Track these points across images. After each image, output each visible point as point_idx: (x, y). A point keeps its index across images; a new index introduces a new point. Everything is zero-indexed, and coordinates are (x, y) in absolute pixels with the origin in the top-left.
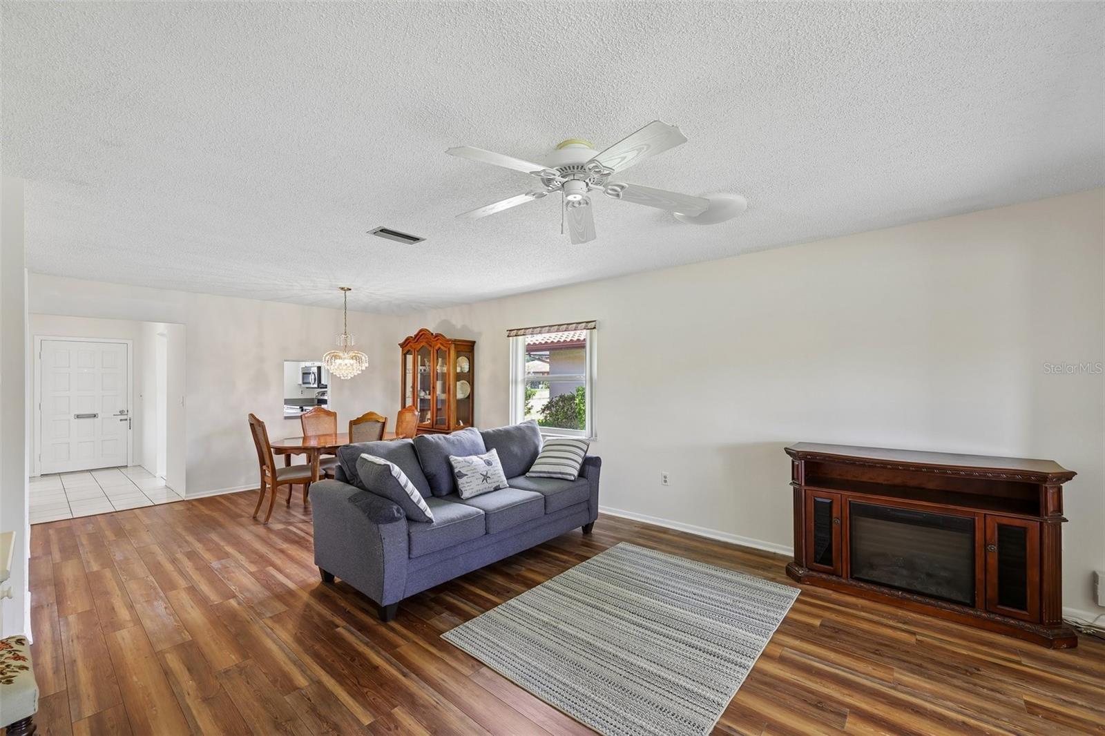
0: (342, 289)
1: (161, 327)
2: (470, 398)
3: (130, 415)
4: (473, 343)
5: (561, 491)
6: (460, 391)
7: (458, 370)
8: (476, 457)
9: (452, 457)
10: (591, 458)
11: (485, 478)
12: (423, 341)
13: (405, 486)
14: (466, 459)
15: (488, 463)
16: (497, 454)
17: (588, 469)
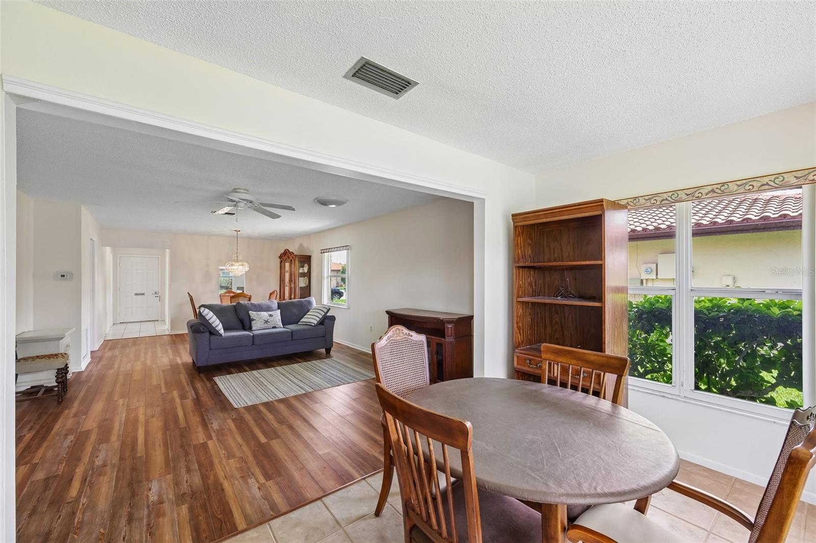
0: (236, 231)
1: (167, 250)
2: (309, 286)
3: (160, 294)
4: (310, 256)
5: (304, 330)
6: (302, 282)
7: (301, 271)
8: (265, 313)
9: (250, 312)
10: (328, 316)
11: (266, 322)
12: (286, 256)
13: (209, 320)
14: (258, 313)
15: (271, 316)
16: (279, 312)
17: (326, 321)
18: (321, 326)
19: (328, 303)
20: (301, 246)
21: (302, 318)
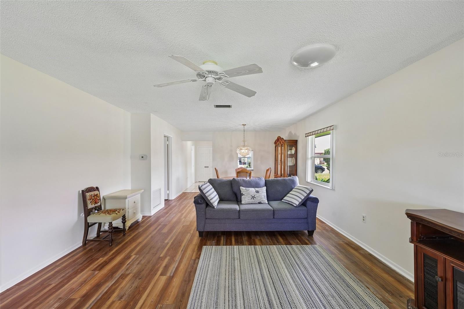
0: (243, 125)
2: (296, 166)
4: (297, 141)
5: (285, 210)
6: (290, 162)
7: (289, 153)
8: (253, 189)
9: (241, 187)
10: (311, 198)
11: (253, 197)
12: (279, 141)
13: (206, 193)
14: (247, 188)
15: (257, 192)
16: (265, 189)
17: (309, 203)
18: (304, 208)
19: (311, 181)
20: (290, 133)
21: (285, 196)
